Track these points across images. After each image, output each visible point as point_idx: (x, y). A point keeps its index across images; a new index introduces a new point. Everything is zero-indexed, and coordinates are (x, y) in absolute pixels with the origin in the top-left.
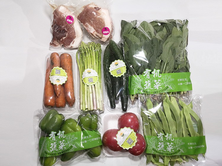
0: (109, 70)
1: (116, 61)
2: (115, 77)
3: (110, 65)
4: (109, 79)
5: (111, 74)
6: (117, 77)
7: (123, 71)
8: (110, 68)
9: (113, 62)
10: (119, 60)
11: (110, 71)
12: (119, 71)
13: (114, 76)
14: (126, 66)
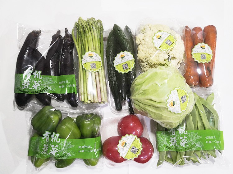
0: (114, 64)
1: (121, 52)
2: (121, 73)
3: (115, 58)
4: (114, 75)
5: (116, 69)
6: (123, 73)
7: (131, 66)
8: (114, 62)
9: (118, 54)
10: (125, 52)
11: (114, 66)
12: (125, 66)
13: (119, 72)
14: (134, 60)
